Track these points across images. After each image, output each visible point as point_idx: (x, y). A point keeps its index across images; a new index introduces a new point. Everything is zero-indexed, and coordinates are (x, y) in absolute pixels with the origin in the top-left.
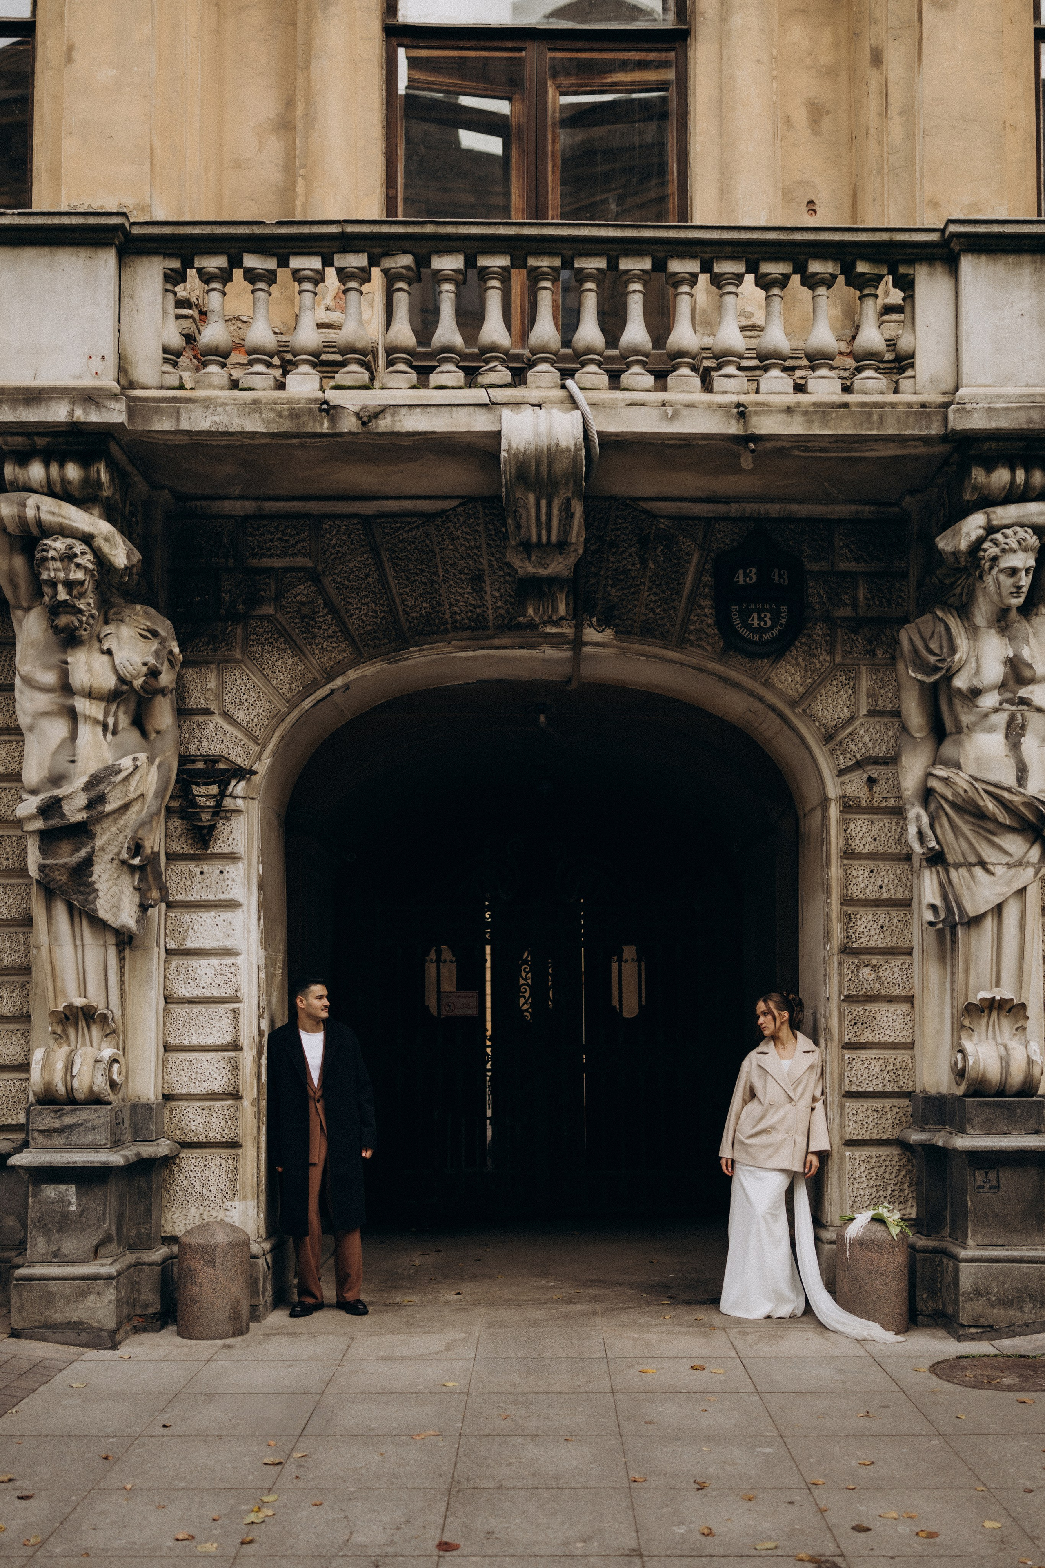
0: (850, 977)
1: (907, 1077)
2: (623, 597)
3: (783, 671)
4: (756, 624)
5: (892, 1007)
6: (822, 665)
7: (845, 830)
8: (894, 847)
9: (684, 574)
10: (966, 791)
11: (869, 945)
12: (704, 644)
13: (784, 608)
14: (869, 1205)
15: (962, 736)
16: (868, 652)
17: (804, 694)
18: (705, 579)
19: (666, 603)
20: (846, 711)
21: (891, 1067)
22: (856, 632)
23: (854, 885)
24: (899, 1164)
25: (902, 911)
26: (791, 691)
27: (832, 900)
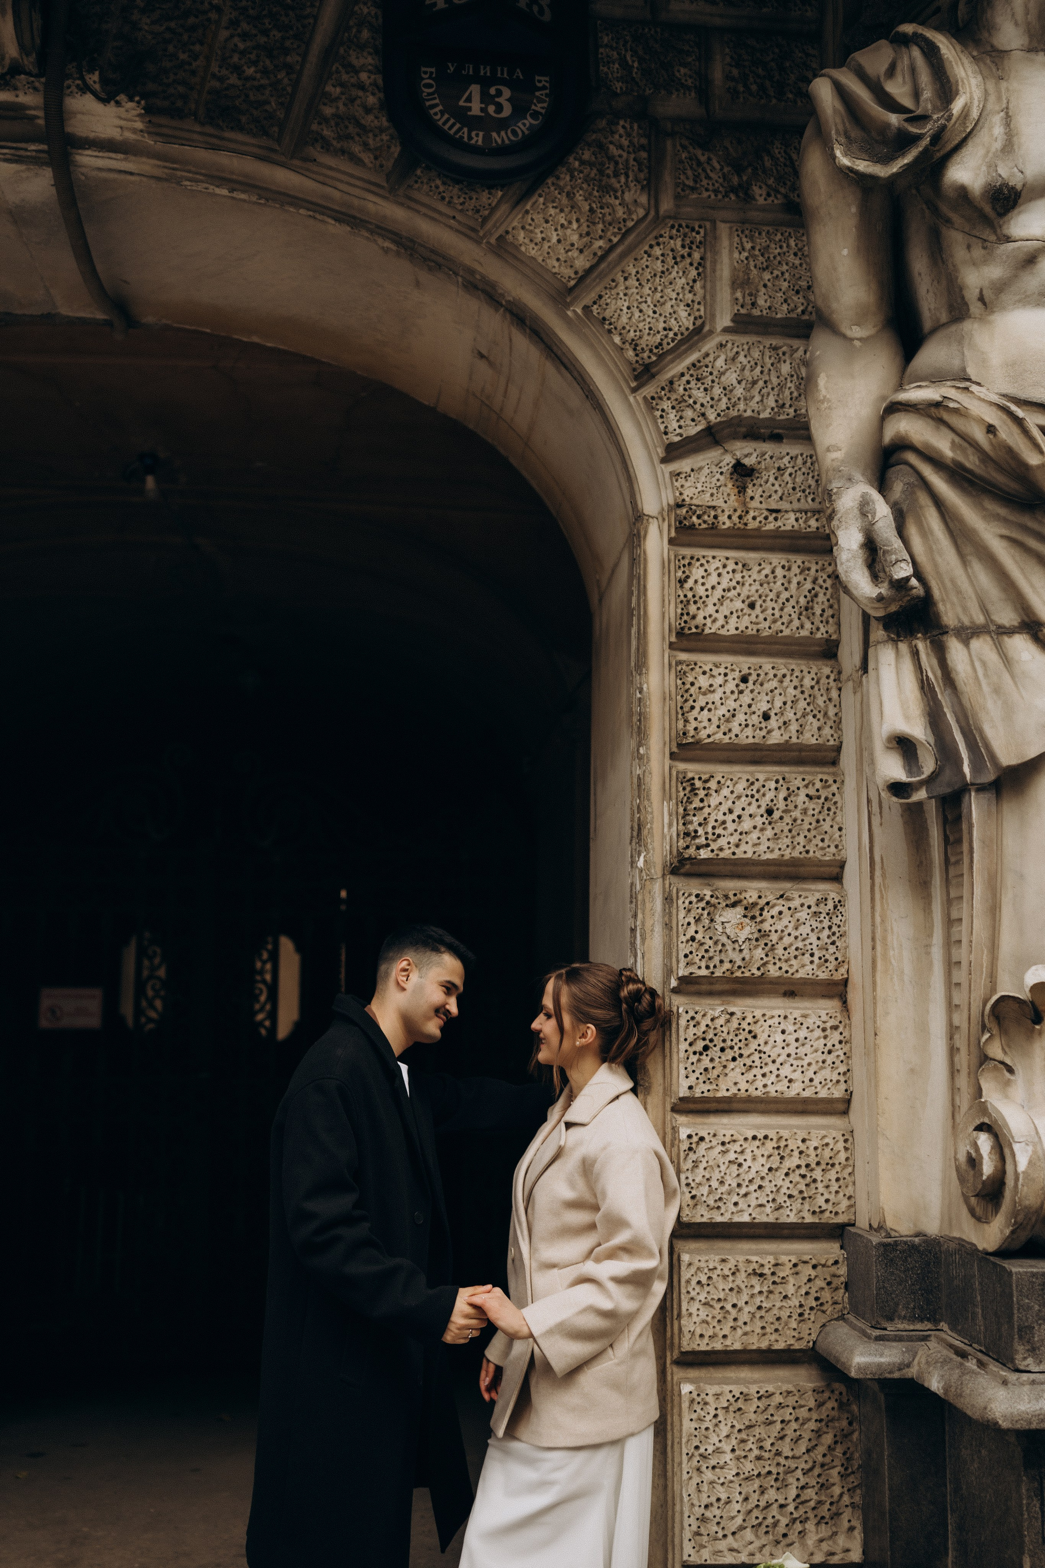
0: (691, 932)
1: (835, 1187)
2: (167, 35)
3: (538, 218)
4: (476, 108)
5: (796, 1008)
7: (682, 582)
8: (796, 623)
10: (991, 429)
11: (740, 854)
12: (356, 150)
13: (542, 81)
14: (742, 1528)
15: (967, 326)
16: (733, 190)
17: (586, 272)
18: (363, 10)
19: (270, 56)
20: (683, 314)
21: (795, 1161)
22: (705, 146)
23: (702, 709)
24: (815, 1416)
25: (817, 775)
26: (557, 264)
27: (648, 749)
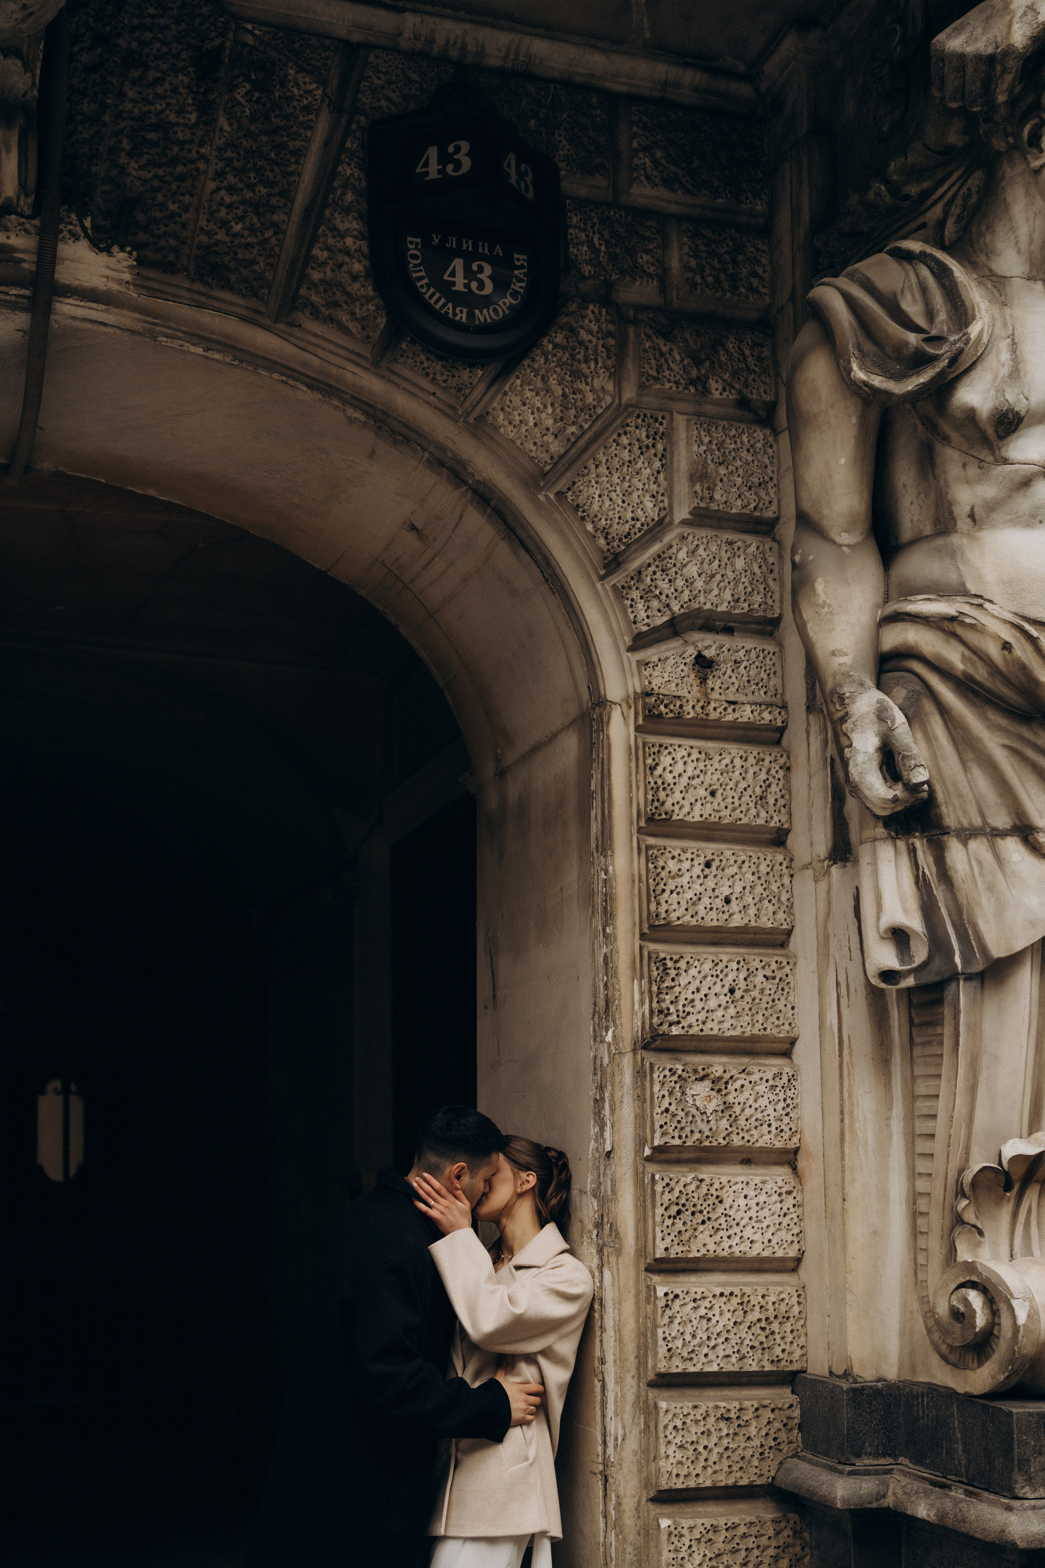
0: (665, 1104)
1: (790, 1338)
2: (156, 183)
3: (517, 400)
4: (459, 283)
5: (756, 1175)
6: (600, 401)
7: (653, 769)
8: (753, 811)
9: (299, 154)
11: (707, 1032)
12: (344, 318)
13: (520, 259)
15: (957, 538)
16: (692, 382)
17: (561, 457)
18: (347, 170)
19: (257, 213)
20: (648, 504)
21: (756, 1315)
22: (667, 336)
23: (672, 892)
24: (774, 1544)
25: (773, 957)
26: (534, 448)
27: (615, 928)
